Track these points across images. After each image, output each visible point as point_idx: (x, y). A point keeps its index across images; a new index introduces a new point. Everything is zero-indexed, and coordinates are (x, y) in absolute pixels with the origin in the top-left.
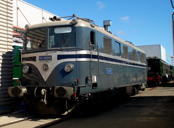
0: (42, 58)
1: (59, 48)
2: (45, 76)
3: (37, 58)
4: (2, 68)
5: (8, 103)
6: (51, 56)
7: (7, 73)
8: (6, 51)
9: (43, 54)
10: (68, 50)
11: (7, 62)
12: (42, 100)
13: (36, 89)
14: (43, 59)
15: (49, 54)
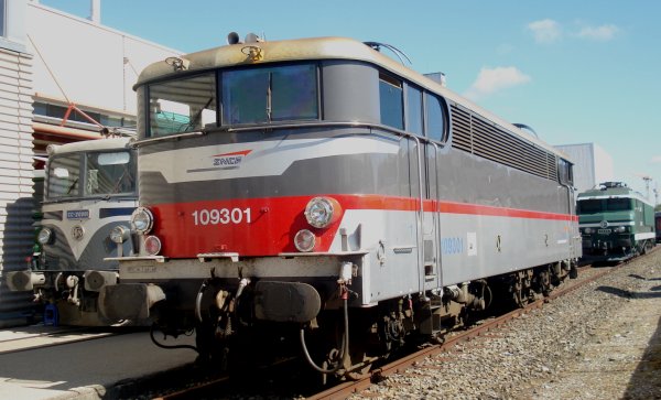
0: (73, 215)
1: (103, 196)
2: (78, 250)
3: (65, 215)
4: (4, 240)
5: (20, 305)
6: (87, 211)
7: (18, 243)
8: (17, 197)
9: (75, 206)
10: (119, 199)
11: (18, 220)
12: (70, 297)
13: (58, 277)
14: (74, 217)
15: (85, 205)
